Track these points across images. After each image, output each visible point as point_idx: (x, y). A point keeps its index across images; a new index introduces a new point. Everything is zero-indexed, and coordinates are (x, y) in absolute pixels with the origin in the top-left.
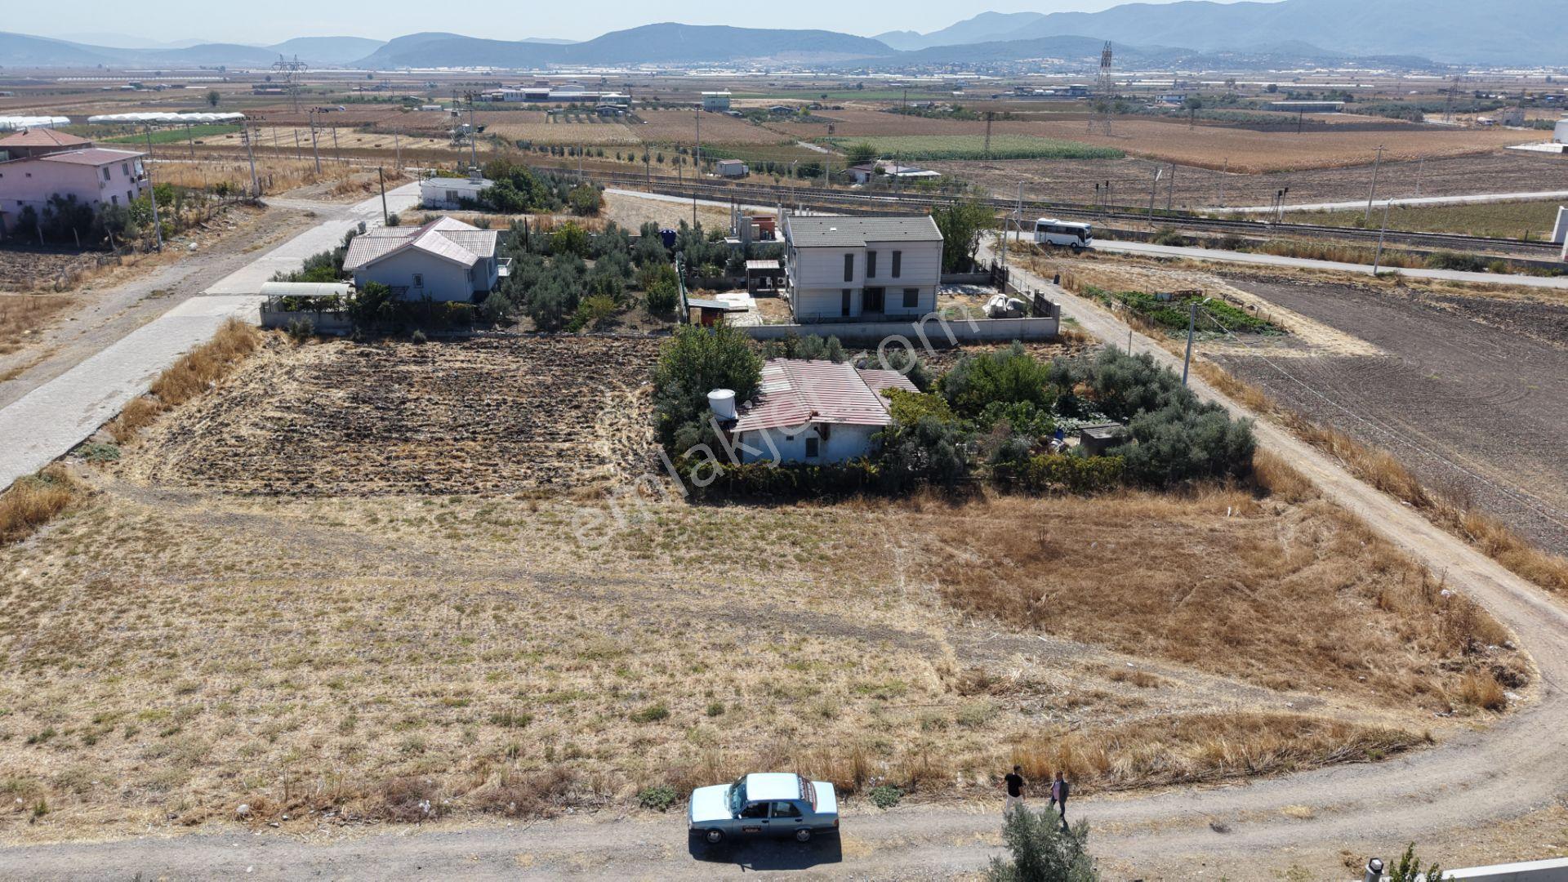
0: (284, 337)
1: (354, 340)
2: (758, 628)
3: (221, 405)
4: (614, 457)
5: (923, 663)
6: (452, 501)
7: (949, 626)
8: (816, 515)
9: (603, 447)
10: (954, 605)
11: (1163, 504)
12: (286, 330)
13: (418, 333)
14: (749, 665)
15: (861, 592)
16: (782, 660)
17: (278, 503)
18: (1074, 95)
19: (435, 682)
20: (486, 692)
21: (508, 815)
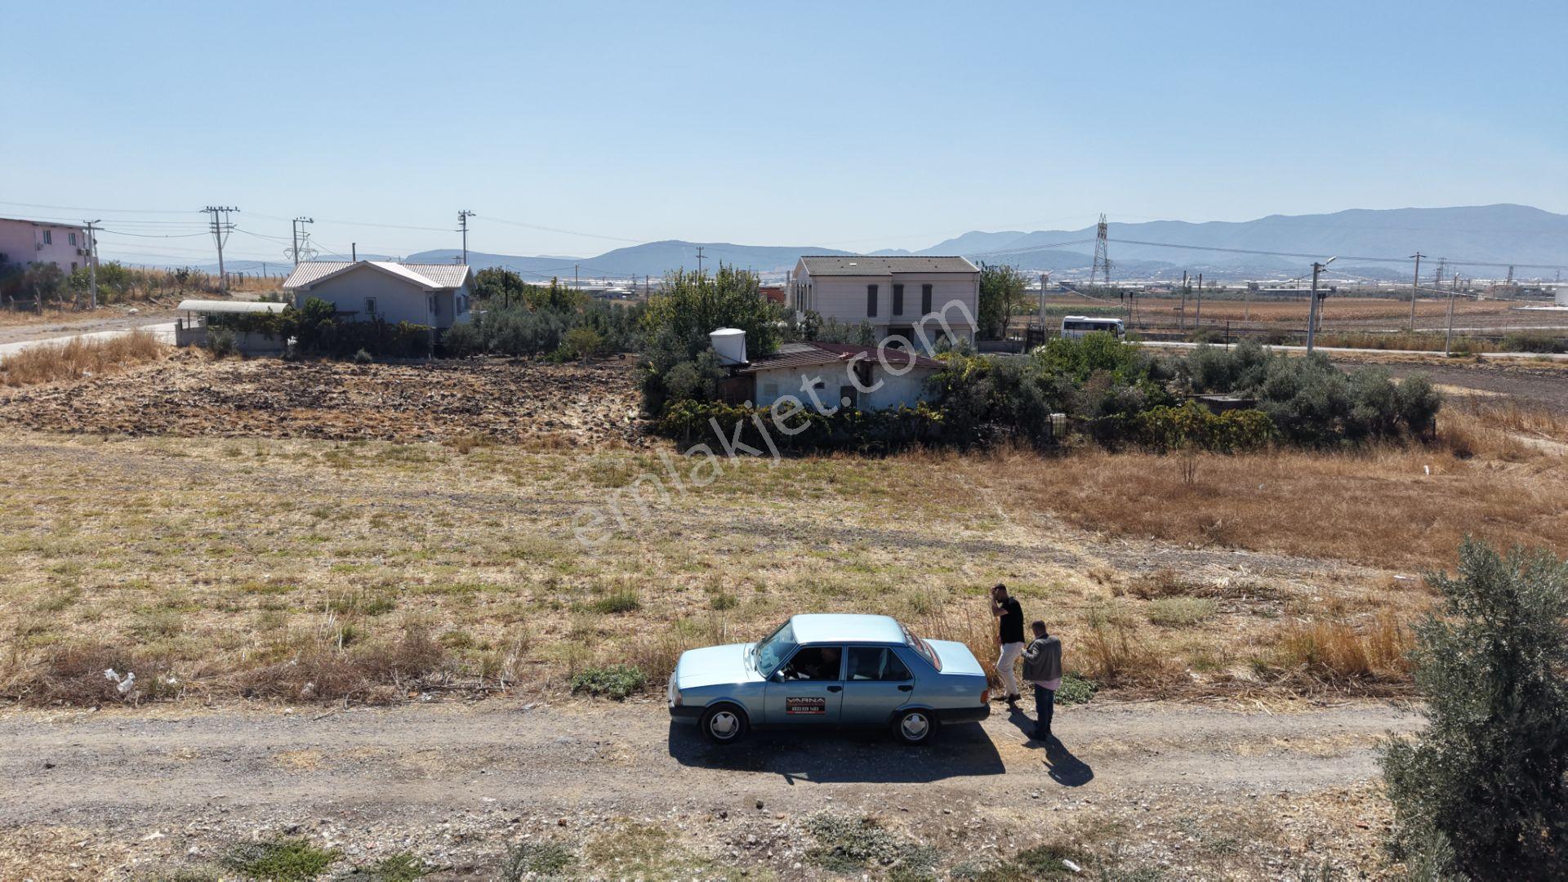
0: (198, 352)
1: (285, 359)
2: (788, 539)
3: (87, 387)
4: (584, 428)
5: (1063, 572)
6: (352, 445)
7: (1088, 544)
8: (858, 465)
9: (575, 422)
10: (1088, 529)
11: (1331, 464)
12: (201, 346)
13: (362, 353)
14: (775, 566)
15: (947, 518)
16: (832, 564)
17: (106, 440)
18: (1063, 290)
19: (241, 571)
20: (327, 581)
21: (293, 700)
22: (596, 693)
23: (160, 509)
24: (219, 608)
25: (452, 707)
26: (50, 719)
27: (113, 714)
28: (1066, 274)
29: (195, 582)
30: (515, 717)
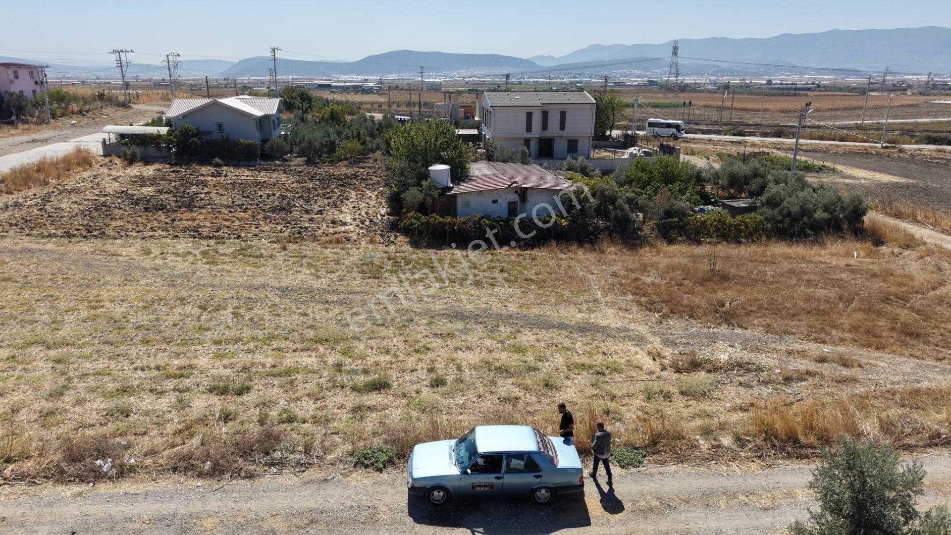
0: (117, 161)
1: (170, 164)
2: (476, 323)
3: (53, 192)
4: (354, 223)
5: (633, 349)
6: (217, 243)
7: (650, 323)
8: (518, 255)
9: (348, 219)
10: (650, 310)
12: (119, 157)
13: (217, 160)
14: (468, 348)
15: (568, 302)
16: (500, 345)
17: (70, 242)
18: (650, 85)
19: (161, 359)
20: (210, 367)
21: (200, 475)
22: (367, 466)
23: (108, 304)
24: (151, 391)
25: (289, 478)
26: (69, 494)
27: (104, 488)
28: (652, 72)
29: (136, 369)
30: (323, 486)
